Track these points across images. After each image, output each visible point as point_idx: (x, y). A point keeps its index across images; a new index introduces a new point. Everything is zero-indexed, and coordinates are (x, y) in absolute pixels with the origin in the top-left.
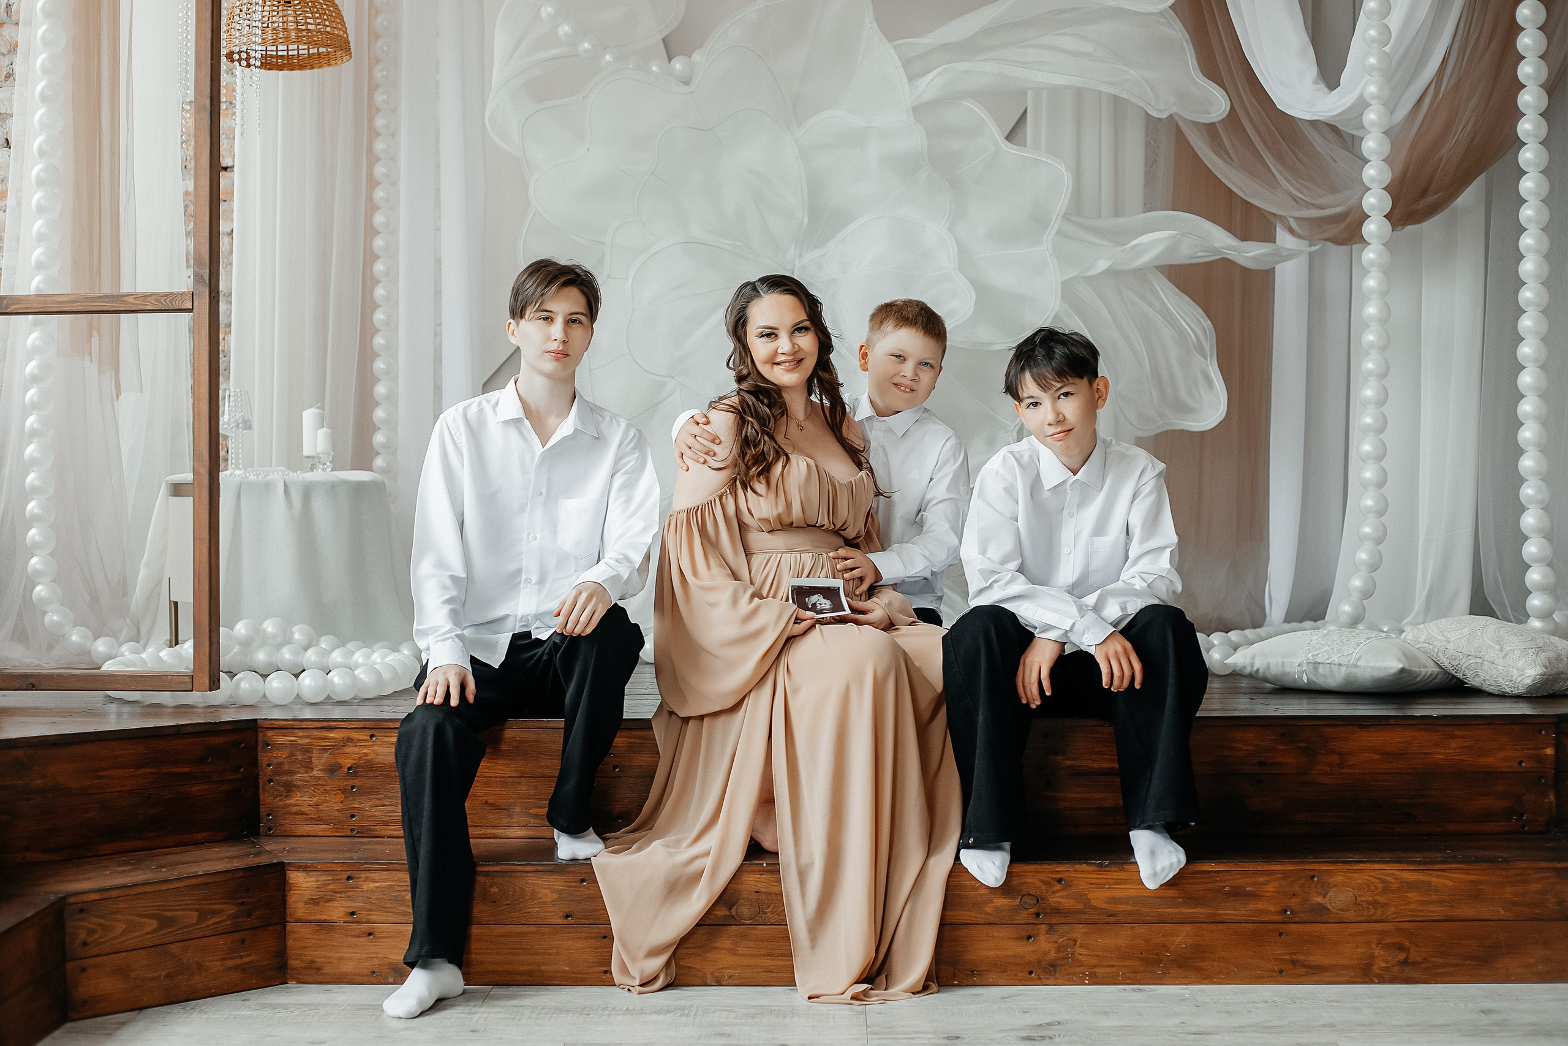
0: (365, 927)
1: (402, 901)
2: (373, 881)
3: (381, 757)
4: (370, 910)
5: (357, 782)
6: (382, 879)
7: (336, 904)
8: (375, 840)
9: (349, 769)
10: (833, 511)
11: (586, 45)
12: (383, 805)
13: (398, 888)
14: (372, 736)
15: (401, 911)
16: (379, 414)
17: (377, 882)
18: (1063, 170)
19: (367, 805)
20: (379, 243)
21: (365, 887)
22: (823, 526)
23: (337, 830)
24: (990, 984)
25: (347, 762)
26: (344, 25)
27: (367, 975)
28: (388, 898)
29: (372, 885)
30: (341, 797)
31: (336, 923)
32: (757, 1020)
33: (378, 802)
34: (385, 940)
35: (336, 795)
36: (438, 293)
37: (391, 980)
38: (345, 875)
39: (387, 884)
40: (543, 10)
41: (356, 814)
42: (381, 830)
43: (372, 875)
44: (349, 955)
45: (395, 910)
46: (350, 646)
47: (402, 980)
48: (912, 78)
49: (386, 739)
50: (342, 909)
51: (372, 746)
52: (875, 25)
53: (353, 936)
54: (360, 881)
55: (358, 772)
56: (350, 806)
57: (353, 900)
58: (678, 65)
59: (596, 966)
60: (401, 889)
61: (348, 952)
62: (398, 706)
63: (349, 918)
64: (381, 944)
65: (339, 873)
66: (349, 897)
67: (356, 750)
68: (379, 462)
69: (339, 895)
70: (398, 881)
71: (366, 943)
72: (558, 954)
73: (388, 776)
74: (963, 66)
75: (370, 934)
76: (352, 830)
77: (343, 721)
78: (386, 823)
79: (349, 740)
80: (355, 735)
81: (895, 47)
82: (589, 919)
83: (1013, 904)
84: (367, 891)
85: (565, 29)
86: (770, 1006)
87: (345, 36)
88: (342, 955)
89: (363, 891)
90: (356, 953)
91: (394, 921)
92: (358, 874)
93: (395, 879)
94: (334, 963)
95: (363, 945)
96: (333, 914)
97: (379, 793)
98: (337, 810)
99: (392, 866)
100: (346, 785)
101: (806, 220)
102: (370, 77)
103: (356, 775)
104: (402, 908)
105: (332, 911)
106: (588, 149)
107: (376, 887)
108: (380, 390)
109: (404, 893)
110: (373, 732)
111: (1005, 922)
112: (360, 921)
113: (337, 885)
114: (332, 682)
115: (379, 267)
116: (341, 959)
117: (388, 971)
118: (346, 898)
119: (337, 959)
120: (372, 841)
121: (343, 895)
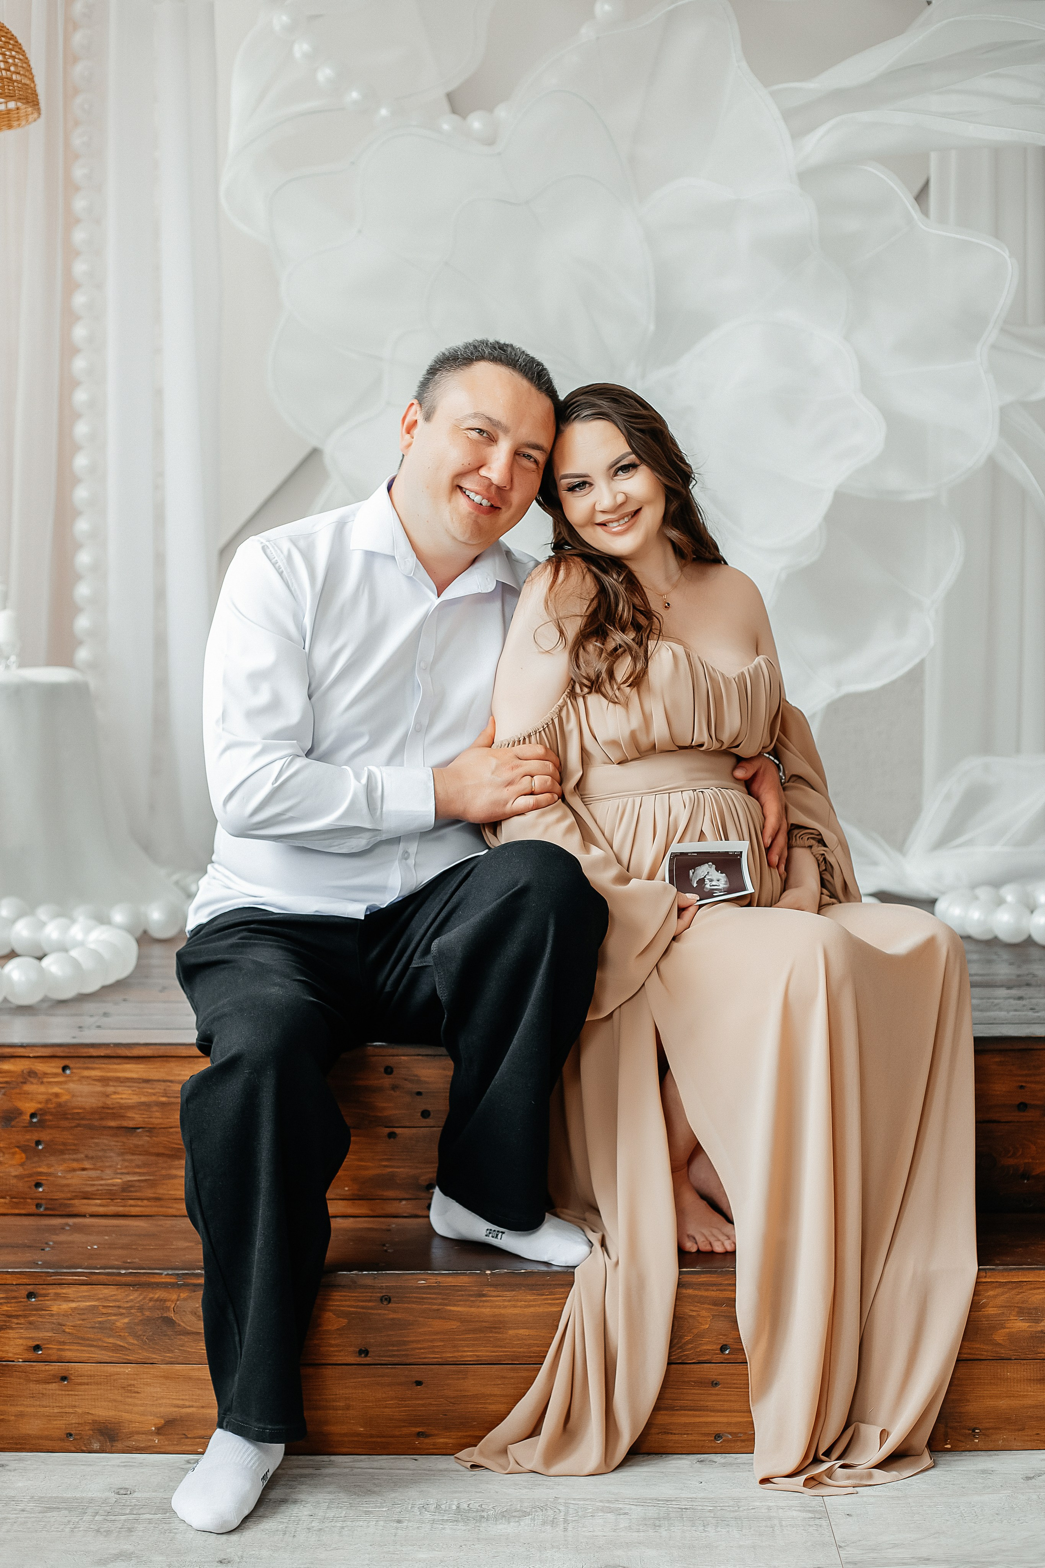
0: (55, 1368)
1: (111, 1329)
2: (67, 1299)
3: (79, 1099)
4: (64, 1343)
5: (45, 1135)
6: (81, 1297)
7: (11, 1334)
8: (71, 1221)
9: (33, 1115)
10: (715, 724)
11: (355, 95)
12: (84, 1169)
13: (104, 1311)
14: (64, 1068)
15: (109, 1345)
16: (83, 590)
17: (73, 1301)
18: (1006, 255)
19: (59, 1170)
20: (79, 364)
21: (55, 1309)
22: (702, 745)
23: (16, 1205)
24: (1000, 1448)
25: (29, 1107)
26: (29, 69)
27: (62, 1440)
28: (89, 1326)
29: (65, 1306)
30: (20, 1157)
31: (13, 1361)
32: (664, 1533)
33: (75, 1165)
34: (87, 1387)
35: (14, 1154)
36: (159, 434)
37: (96, 1446)
38: (24, 1292)
39: (88, 1304)
40: (296, 48)
41: (43, 1182)
42: (80, 1205)
43: (64, 1291)
44: (34, 1409)
45: (100, 1343)
46: (42, 913)
47: (112, 1446)
48: (797, 135)
49: (86, 1073)
50: (21, 1341)
51: (65, 1083)
52: (744, 64)
53: (38, 1382)
54: (48, 1300)
55: (46, 1121)
56: (35, 1170)
57: (37, 1328)
58: (476, 123)
59: (404, 1426)
60: (110, 1311)
61: (31, 1406)
62: (105, 1015)
63: (31, 1355)
64: (80, 1393)
65: (14, 1288)
66: (30, 1323)
67: (42, 1089)
68: (83, 654)
69: (15, 1321)
70: (106, 1299)
71: (58, 1392)
72: (348, 1408)
73: (91, 1128)
74: (865, 116)
75: (64, 1378)
76: (38, 1206)
77: (22, 1046)
78: (87, 1196)
79: (32, 1073)
80: (41, 1067)
81: (773, 94)
82: (394, 1356)
83: (1034, 1329)
84: (58, 1314)
85: (324, 74)
86: (676, 1499)
87: (32, 85)
88: (22, 1409)
89: (52, 1315)
90: (43, 1407)
91: (99, 1360)
92: (43, 1289)
93: (101, 1296)
94: (9, 1421)
95: (53, 1394)
96: (7, 1348)
97: (76, 1151)
98: (15, 1176)
99: (94, 1277)
100: (28, 1140)
101: (652, 327)
102: (67, 144)
103: (42, 1124)
104: (111, 1340)
105: (5, 1344)
106: (360, 231)
107: (71, 1309)
108: (84, 558)
109: (114, 1318)
110: (66, 1062)
111: (1023, 1357)
112: (48, 1359)
113: (13, 1305)
114: (9, 979)
115: (81, 396)
116: (21, 1415)
117: (91, 1432)
118: (28, 1325)
119: (15, 1416)
120: (68, 1225)
121: (22, 1320)
